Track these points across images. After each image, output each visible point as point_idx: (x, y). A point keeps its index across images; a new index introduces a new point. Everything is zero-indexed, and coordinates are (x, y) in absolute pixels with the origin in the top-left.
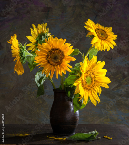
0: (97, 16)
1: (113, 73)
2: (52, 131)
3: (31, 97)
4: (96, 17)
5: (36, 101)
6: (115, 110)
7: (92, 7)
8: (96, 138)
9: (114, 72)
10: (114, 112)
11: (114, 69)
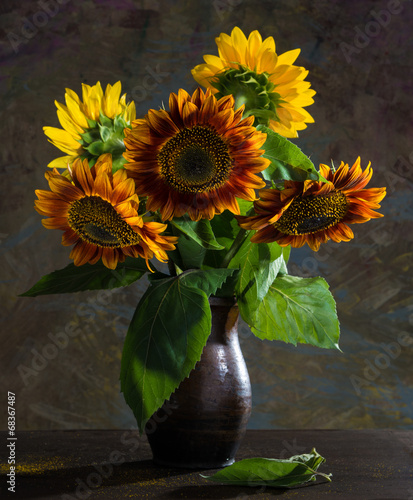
0: (320, 40)
1: (383, 246)
2: (149, 455)
3: (84, 338)
4: (317, 46)
5: (101, 353)
6: (392, 384)
7: (302, 8)
8: (313, 478)
9: (387, 244)
10: (386, 392)
11: (385, 235)
